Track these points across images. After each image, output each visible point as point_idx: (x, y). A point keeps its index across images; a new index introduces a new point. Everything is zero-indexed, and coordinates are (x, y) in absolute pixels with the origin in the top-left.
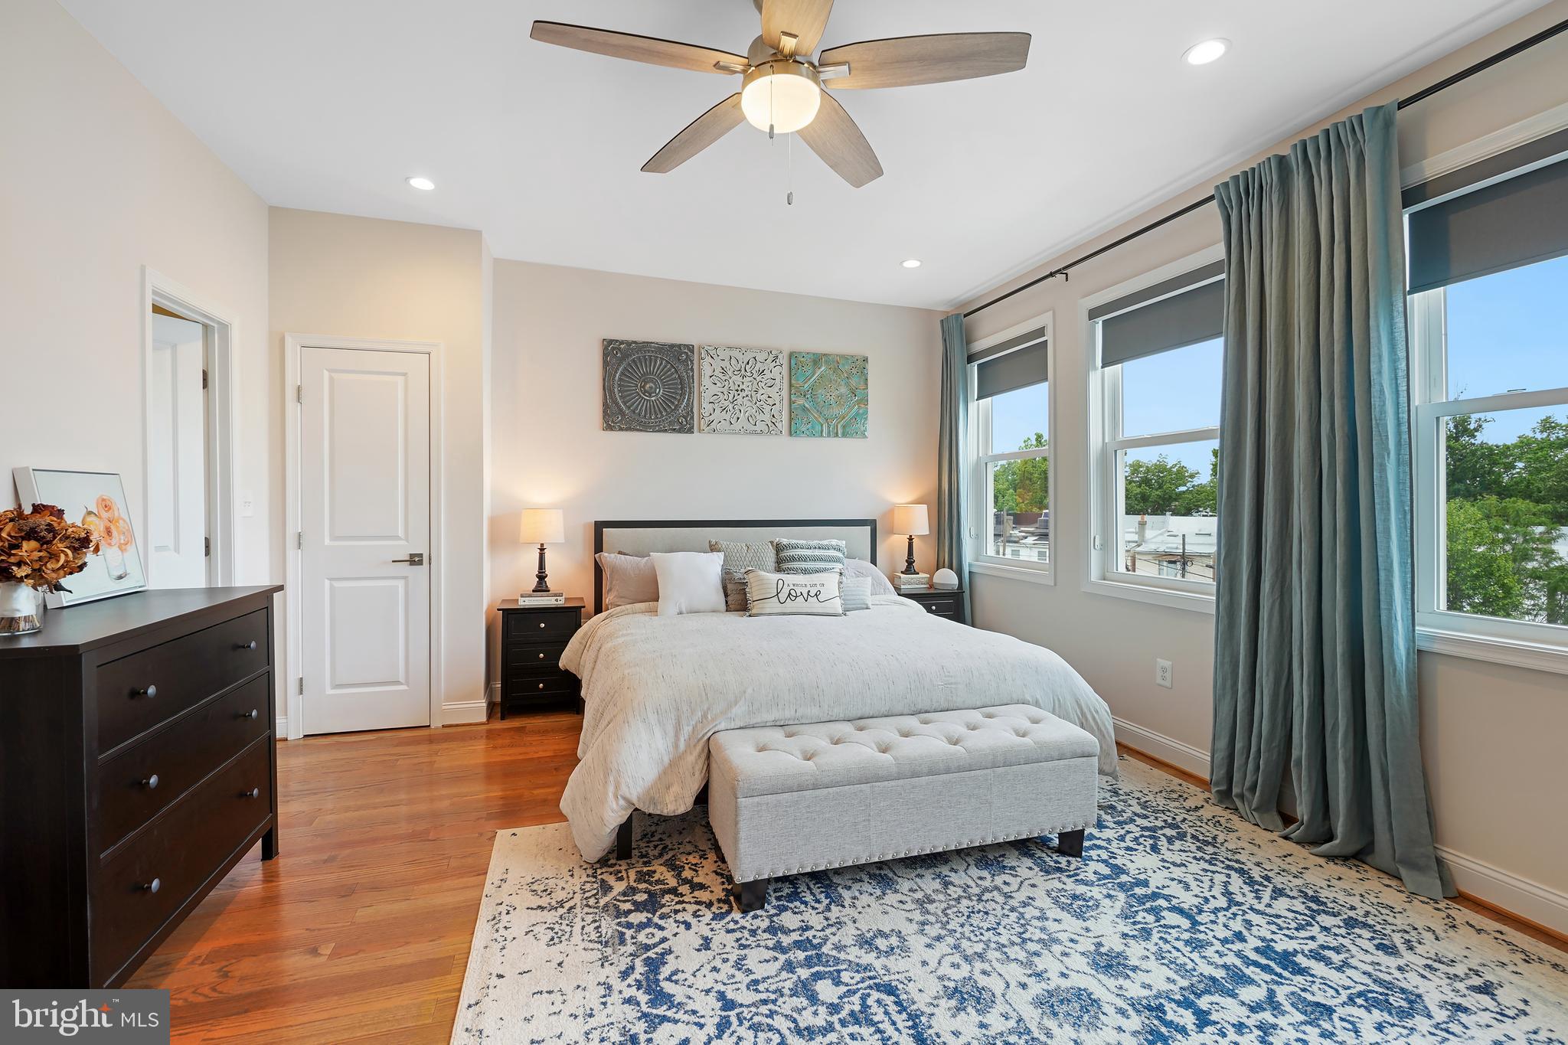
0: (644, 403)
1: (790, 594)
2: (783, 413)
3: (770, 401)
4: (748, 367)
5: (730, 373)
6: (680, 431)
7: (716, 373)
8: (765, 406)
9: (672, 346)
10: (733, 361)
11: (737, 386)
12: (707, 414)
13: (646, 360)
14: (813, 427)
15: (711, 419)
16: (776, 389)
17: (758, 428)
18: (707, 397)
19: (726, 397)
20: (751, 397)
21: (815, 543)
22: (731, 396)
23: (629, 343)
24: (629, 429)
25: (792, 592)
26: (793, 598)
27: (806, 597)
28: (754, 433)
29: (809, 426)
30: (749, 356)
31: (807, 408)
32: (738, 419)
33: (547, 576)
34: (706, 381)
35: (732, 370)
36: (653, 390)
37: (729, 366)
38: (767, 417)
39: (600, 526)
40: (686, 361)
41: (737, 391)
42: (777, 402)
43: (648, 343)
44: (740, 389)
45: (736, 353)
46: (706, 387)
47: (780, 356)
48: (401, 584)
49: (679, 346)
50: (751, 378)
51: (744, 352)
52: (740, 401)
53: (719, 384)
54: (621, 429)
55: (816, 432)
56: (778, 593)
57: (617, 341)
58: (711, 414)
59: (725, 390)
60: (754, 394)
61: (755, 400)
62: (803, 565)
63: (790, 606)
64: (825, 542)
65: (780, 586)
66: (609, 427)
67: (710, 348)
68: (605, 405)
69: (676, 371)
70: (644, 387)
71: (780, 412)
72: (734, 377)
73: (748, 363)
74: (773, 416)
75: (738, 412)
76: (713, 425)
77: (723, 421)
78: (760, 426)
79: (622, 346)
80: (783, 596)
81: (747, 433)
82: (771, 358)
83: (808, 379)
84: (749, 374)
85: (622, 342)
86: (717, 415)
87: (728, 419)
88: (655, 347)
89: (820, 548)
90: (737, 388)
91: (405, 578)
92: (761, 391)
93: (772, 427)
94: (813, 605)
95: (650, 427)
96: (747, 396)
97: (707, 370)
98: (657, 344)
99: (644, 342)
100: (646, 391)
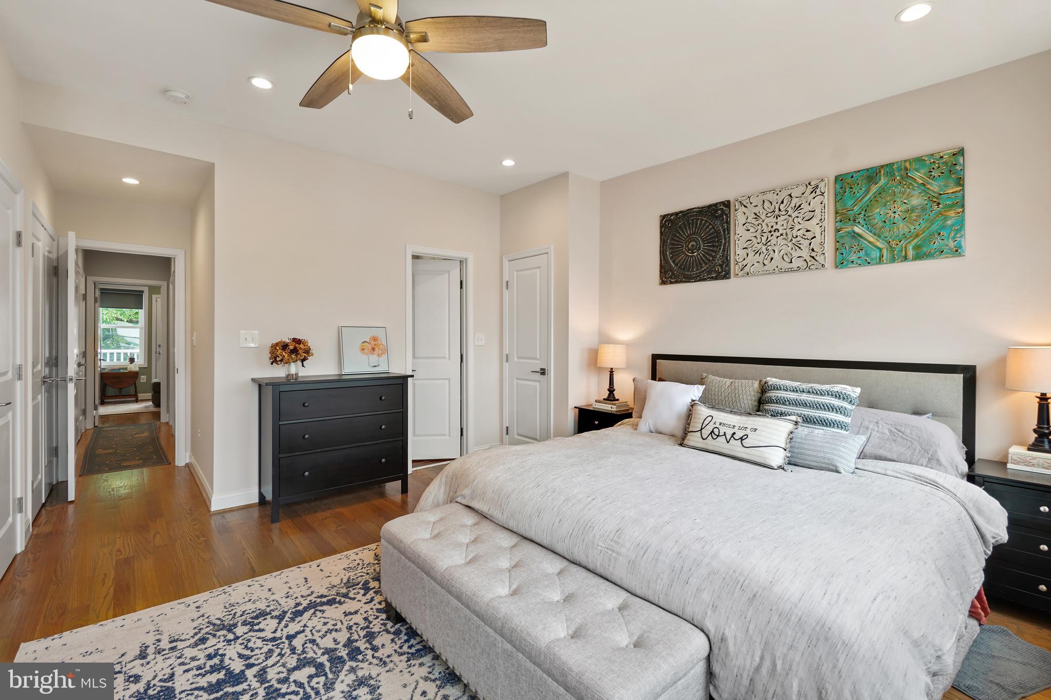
0: (688, 258)
1: (713, 431)
2: (825, 245)
3: (809, 235)
4: (782, 207)
5: (763, 217)
6: (716, 278)
7: (749, 220)
8: (802, 241)
9: (710, 206)
10: (767, 204)
11: (770, 227)
12: (741, 260)
13: (689, 224)
14: (867, 254)
15: (745, 263)
16: (815, 221)
17: (795, 265)
18: (741, 243)
19: (759, 240)
20: (787, 234)
21: (805, 386)
22: (764, 239)
23: (677, 214)
24: (676, 282)
25: (716, 431)
26: (715, 437)
27: (728, 437)
28: (791, 270)
29: (862, 254)
30: (784, 194)
31: (858, 234)
32: (772, 259)
33: (614, 390)
34: (740, 230)
35: (765, 213)
36: (695, 247)
37: (762, 211)
38: (805, 253)
39: (655, 358)
40: (721, 215)
41: (770, 232)
42: (818, 235)
43: (690, 209)
44: (773, 229)
45: (770, 196)
46: (740, 235)
47: (822, 185)
48: (538, 384)
49: (716, 205)
50: (786, 217)
51: (778, 192)
52: (774, 241)
53: (752, 230)
54: (671, 283)
55: (872, 259)
56: (702, 429)
57: (668, 215)
58: (744, 259)
59: (758, 234)
60: (788, 231)
61: (790, 237)
62: (782, 408)
63: (711, 444)
64: (818, 387)
65: (706, 423)
66: (663, 282)
67: (743, 198)
68: (661, 266)
69: (713, 228)
70: (688, 246)
71: (822, 244)
72: (767, 220)
73: (782, 202)
74: (813, 250)
75: (772, 252)
76: (747, 269)
77: (756, 264)
78: (797, 263)
79: (672, 218)
80: (706, 432)
81: (781, 271)
82: (810, 189)
83: (858, 200)
84: (784, 213)
85: (672, 215)
86: (752, 258)
87: (761, 261)
88: (696, 212)
89: (809, 392)
90: (770, 229)
91: (540, 381)
92: (797, 227)
93: (812, 262)
94: (735, 448)
95: (693, 278)
96: (781, 235)
97: (741, 219)
98: (698, 208)
99: (688, 210)
100: (689, 250)
